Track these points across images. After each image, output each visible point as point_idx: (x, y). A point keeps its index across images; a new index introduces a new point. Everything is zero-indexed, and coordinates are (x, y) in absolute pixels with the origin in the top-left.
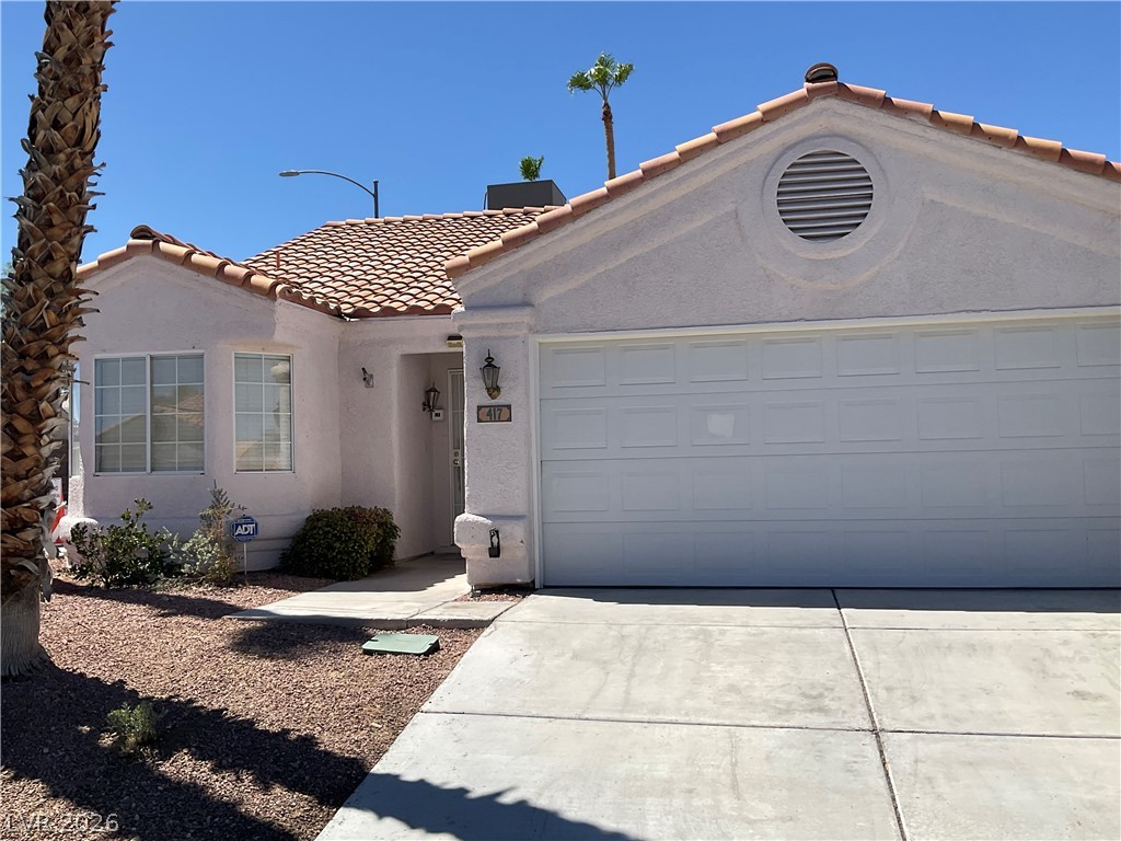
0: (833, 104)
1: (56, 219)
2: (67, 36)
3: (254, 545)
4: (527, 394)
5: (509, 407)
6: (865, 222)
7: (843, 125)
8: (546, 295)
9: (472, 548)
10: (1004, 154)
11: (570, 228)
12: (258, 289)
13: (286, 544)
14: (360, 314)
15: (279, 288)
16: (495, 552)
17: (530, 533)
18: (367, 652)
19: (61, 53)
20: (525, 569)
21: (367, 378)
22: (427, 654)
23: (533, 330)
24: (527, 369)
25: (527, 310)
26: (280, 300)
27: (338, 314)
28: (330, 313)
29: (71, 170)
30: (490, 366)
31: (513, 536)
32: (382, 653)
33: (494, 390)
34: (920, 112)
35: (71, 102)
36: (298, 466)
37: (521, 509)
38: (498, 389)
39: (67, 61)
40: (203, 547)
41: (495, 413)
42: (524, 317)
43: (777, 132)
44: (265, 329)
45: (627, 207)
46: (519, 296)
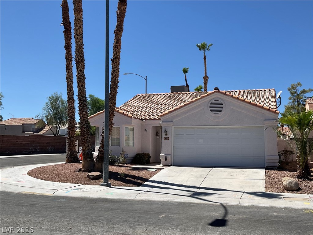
0: (217, 93)
1: (111, 115)
2: (113, 93)
3: (128, 159)
4: (171, 135)
5: (169, 137)
6: (222, 111)
7: (219, 97)
8: (175, 120)
9: (162, 160)
10: (242, 102)
11: (179, 110)
12: (129, 117)
13: (132, 159)
14: (145, 119)
15: (133, 117)
16: (166, 160)
17: (171, 157)
18: (148, 171)
19: (112, 95)
20: (170, 162)
21: (146, 130)
22: (155, 171)
23: (173, 125)
24: (172, 131)
25: (172, 123)
26: (133, 118)
27: (141, 119)
28: (140, 119)
29: (113, 109)
30: (166, 131)
31: (169, 157)
32: (149, 171)
33: (166, 135)
34: (230, 95)
35: (113, 101)
36: (134, 146)
37: (170, 153)
38: (167, 135)
39: (113, 96)
40: (121, 158)
41: (166, 138)
42: (171, 124)
43: (210, 97)
44: (130, 124)
45: (187, 107)
46: (171, 121)
